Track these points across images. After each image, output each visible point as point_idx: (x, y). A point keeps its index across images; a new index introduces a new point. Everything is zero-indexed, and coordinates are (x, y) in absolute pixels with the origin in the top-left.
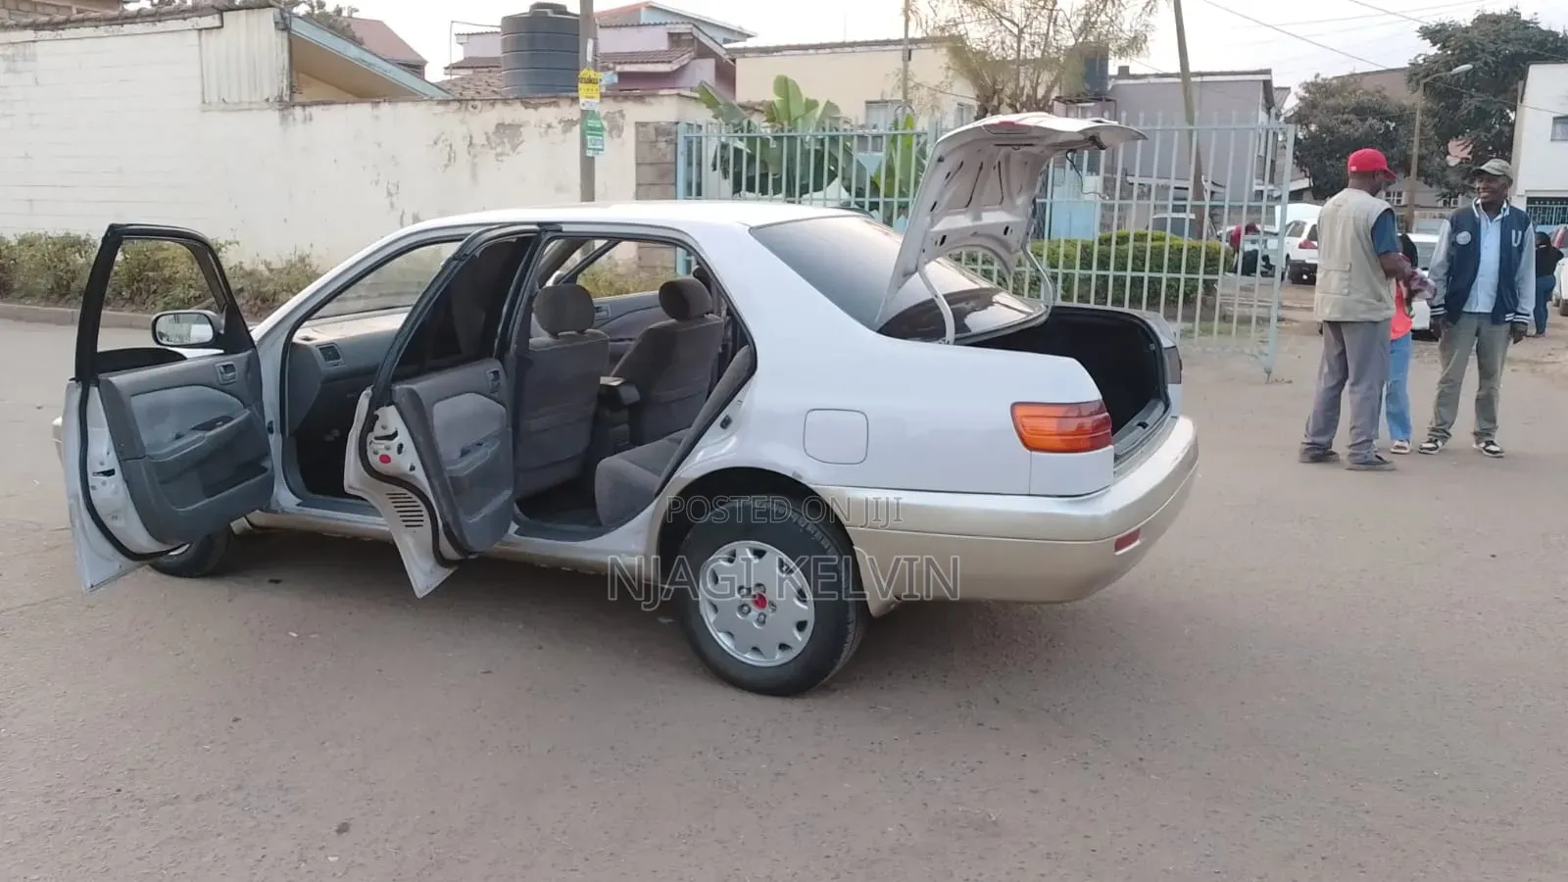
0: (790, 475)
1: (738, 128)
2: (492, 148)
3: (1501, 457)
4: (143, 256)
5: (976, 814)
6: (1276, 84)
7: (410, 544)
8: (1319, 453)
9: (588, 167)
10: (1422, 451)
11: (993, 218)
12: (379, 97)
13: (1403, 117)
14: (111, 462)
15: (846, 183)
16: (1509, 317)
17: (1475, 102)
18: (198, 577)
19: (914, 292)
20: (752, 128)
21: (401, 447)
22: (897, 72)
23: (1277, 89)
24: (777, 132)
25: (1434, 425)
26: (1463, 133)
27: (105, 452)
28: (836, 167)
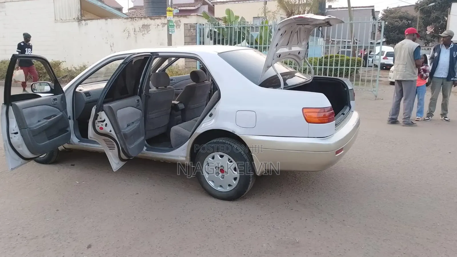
0: (231, 132)
1: (215, 25)
2: (141, 32)
3: (449, 122)
4: (37, 66)
5: (292, 239)
6: (375, 10)
7: (111, 155)
8: (394, 121)
9: (170, 37)
10: (425, 120)
11: (295, 49)
12: (108, 17)
13: (413, 19)
14: (17, 130)
15: (248, 41)
16: (452, 79)
17: (436, 14)
18: (49, 164)
19: (271, 73)
20: (219, 24)
21: (106, 124)
22: (262, 7)
23: (376, 12)
24: (227, 26)
25: (428, 112)
26: (431, 24)
27: (15, 127)
28: (245, 36)
